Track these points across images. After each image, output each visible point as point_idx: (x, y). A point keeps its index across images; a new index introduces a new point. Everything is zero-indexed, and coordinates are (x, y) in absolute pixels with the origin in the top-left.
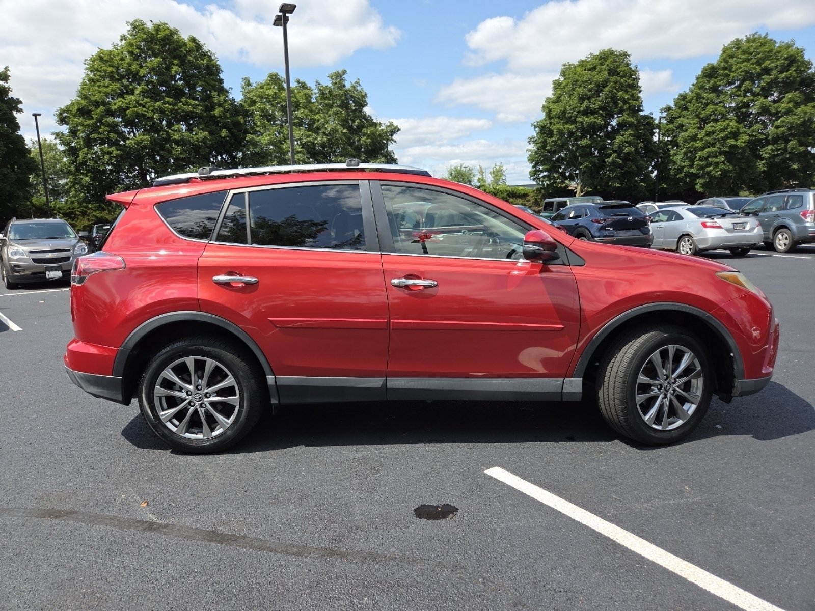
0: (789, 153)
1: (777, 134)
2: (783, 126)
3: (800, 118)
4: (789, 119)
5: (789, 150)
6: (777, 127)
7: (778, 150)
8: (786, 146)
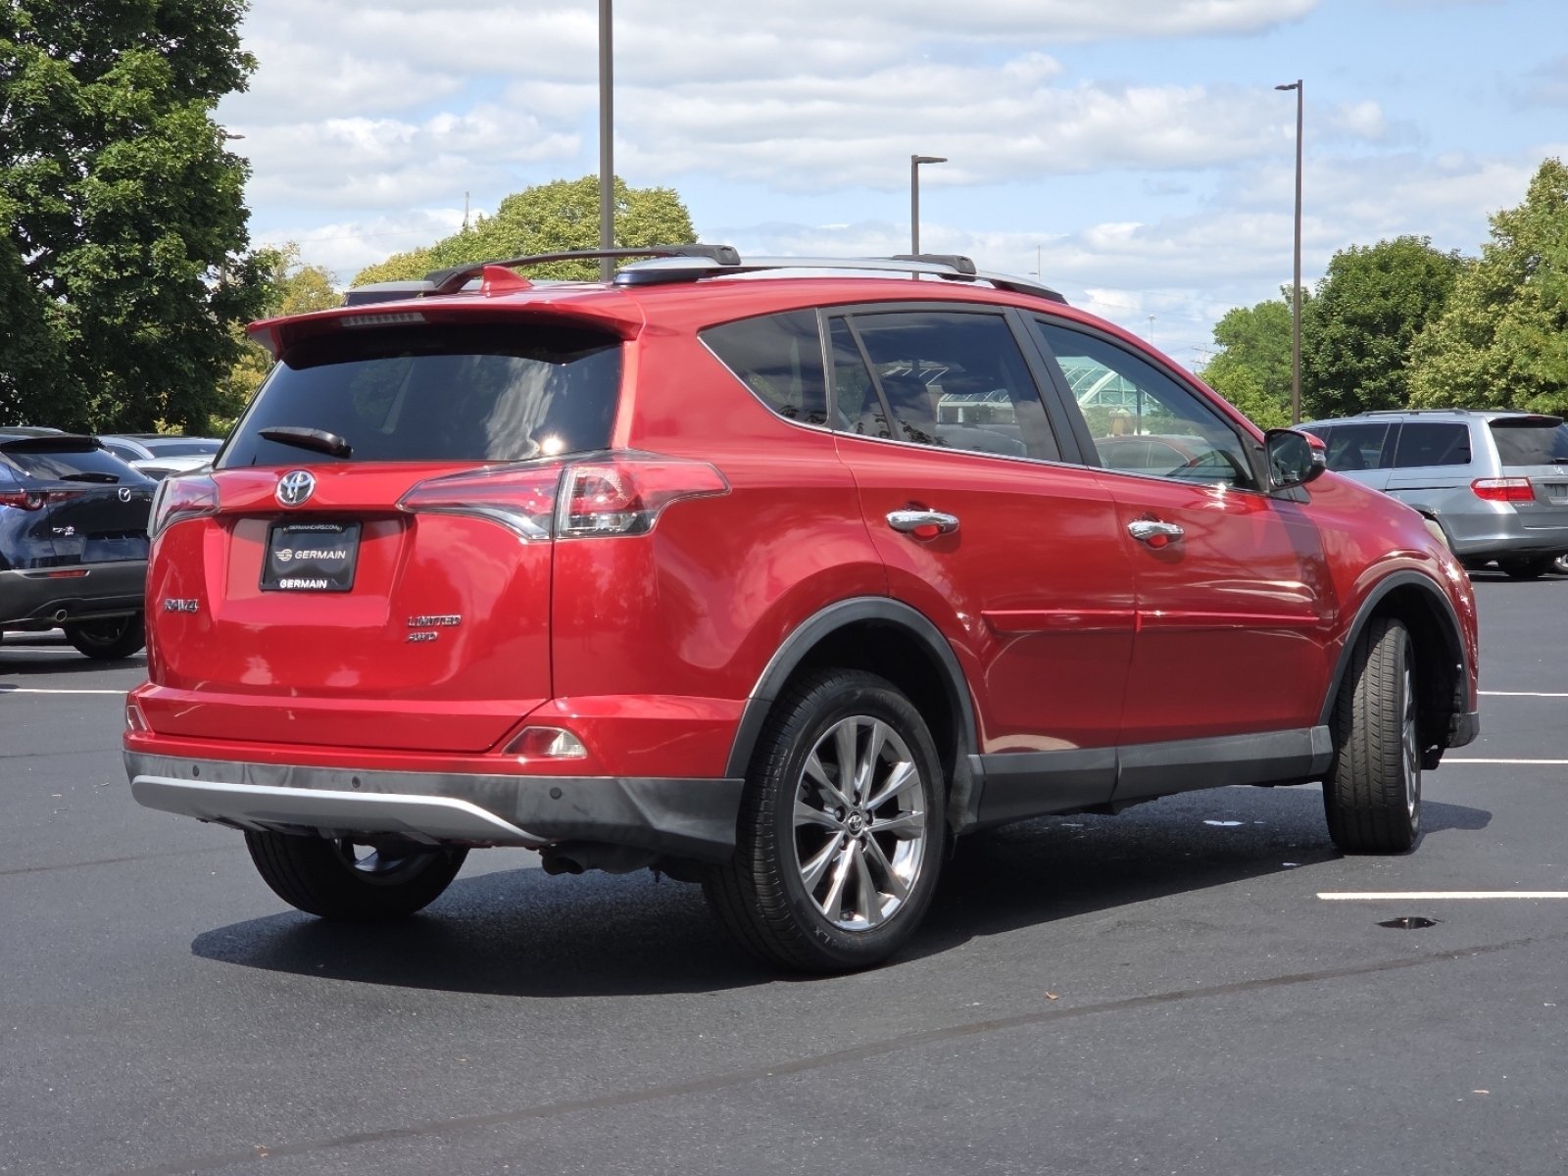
0: (159, 281)
1: (115, 203)
2: (132, 174)
3: (179, 149)
4: (146, 151)
5: (156, 264)
6: (109, 177)
7: (120, 266)
8: (146, 253)
